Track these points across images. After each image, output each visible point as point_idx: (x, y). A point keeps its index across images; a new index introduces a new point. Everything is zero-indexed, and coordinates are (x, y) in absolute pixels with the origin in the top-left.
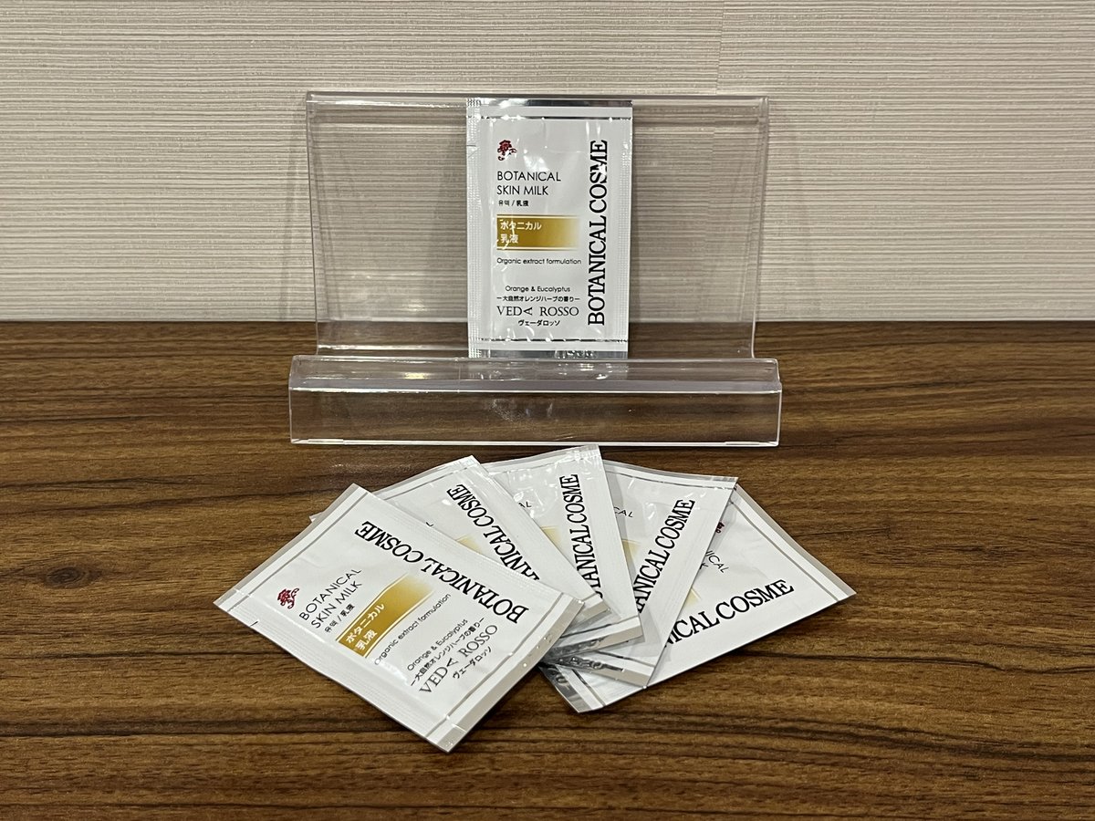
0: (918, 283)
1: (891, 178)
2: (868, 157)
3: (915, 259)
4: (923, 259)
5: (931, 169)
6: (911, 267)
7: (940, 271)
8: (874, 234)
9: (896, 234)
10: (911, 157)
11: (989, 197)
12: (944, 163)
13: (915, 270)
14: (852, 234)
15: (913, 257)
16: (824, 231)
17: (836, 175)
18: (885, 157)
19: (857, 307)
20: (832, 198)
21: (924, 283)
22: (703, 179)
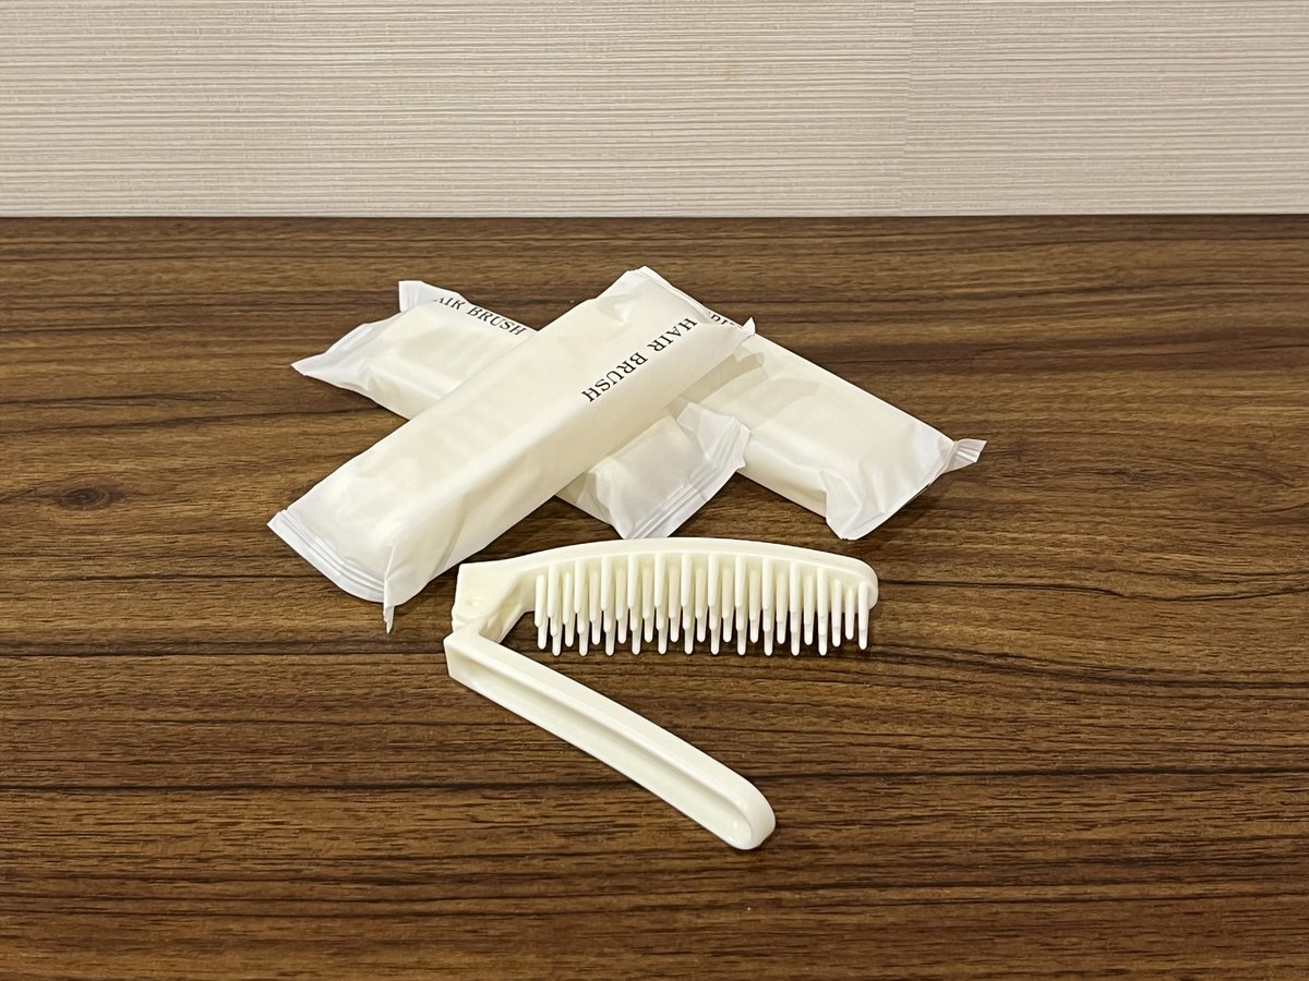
0: (1171, 173)
1: (1135, 44)
2: (1106, 18)
3: (1166, 143)
4: (1176, 143)
5: (1183, 32)
6: (1161, 153)
7: (1198, 158)
8: (1115, 113)
9: (1142, 112)
10: (1157, 18)
11: (1254, 66)
12: (1199, 25)
13: (1165, 157)
14: (1087, 113)
15: (1163, 141)
16: (1052, 110)
17: (1066, 41)
18: (1126, 18)
19: (1096, 203)
20: (1060, 69)
21: (1177, 173)
22: (903, 45)
